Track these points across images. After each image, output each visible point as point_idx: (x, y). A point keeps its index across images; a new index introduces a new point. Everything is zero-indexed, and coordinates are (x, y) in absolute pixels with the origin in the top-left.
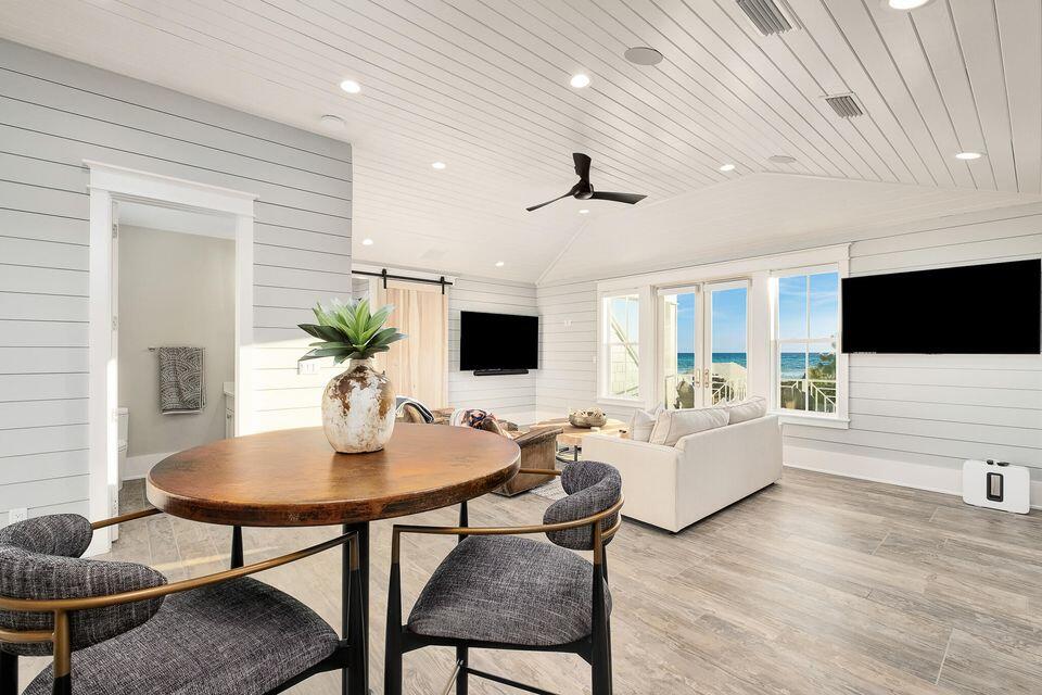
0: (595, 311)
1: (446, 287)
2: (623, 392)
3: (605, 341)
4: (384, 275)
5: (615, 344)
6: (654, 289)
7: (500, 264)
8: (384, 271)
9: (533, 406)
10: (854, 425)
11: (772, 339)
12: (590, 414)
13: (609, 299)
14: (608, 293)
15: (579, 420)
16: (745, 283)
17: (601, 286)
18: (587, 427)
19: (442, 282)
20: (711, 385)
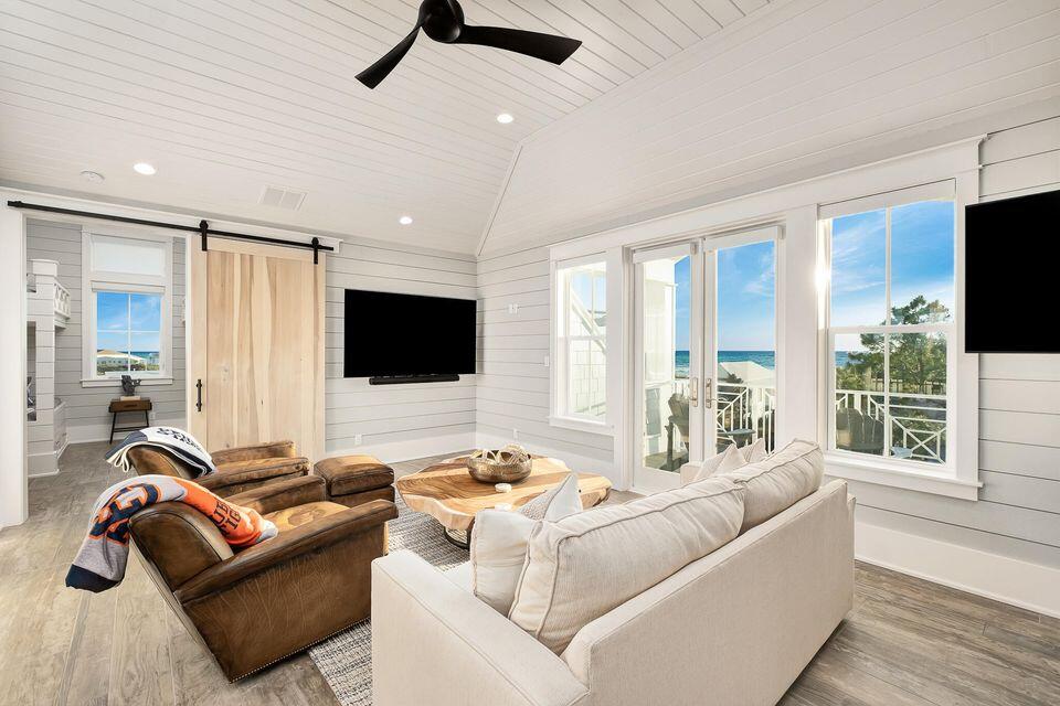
0: (547, 290)
1: (321, 254)
2: (587, 409)
3: (560, 333)
4: (204, 230)
5: (580, 338)
6: (628, 252)
7: (406, 220)
8: (204, 224)
9: (471, 425)
10: (989, 494)
11: (821, 326)
12: (505, 455)
13: (568, 271)
14: (564, 262)
15: (482, 468)
16: (770, 234)
17: (557, 252)
18: (490, 482)
19: (315, 246)
20: (715, 404)
